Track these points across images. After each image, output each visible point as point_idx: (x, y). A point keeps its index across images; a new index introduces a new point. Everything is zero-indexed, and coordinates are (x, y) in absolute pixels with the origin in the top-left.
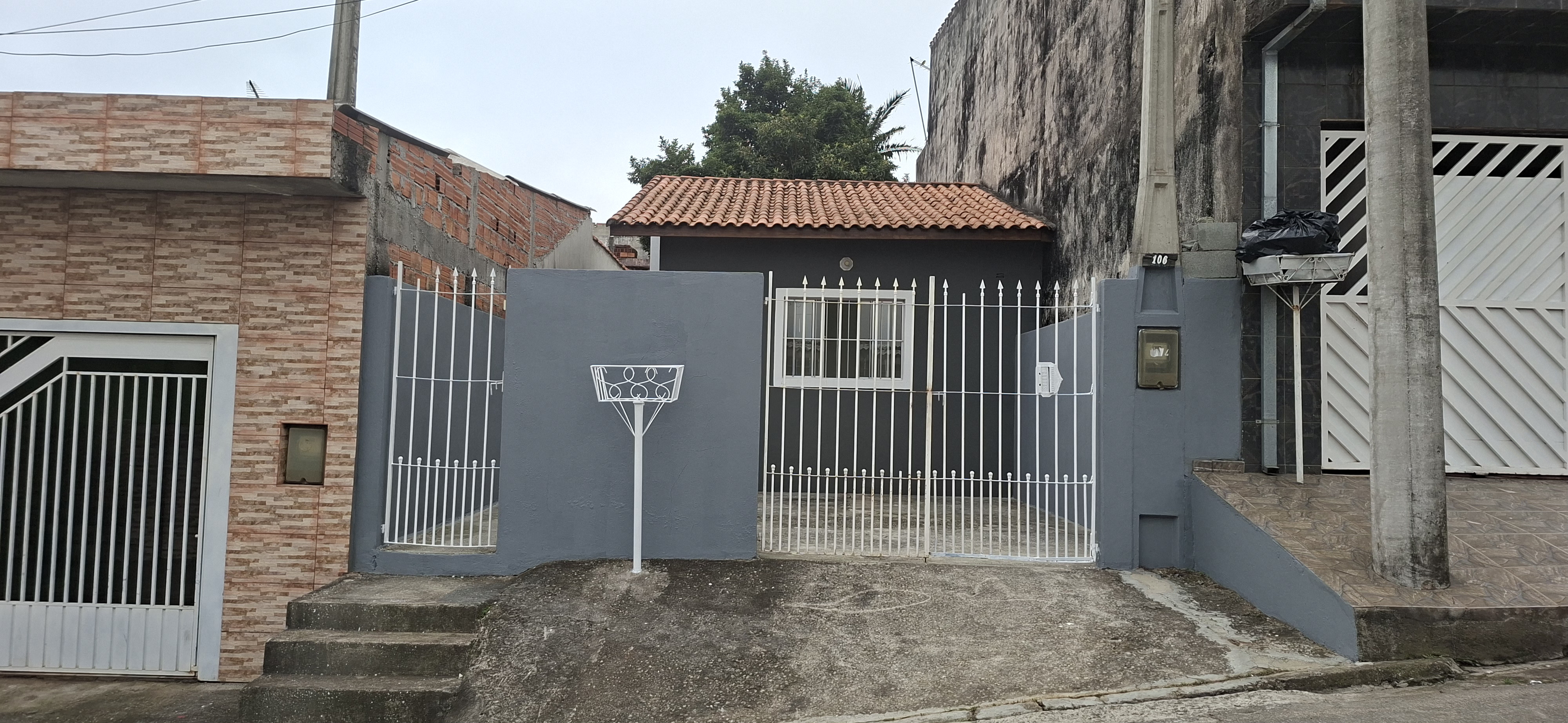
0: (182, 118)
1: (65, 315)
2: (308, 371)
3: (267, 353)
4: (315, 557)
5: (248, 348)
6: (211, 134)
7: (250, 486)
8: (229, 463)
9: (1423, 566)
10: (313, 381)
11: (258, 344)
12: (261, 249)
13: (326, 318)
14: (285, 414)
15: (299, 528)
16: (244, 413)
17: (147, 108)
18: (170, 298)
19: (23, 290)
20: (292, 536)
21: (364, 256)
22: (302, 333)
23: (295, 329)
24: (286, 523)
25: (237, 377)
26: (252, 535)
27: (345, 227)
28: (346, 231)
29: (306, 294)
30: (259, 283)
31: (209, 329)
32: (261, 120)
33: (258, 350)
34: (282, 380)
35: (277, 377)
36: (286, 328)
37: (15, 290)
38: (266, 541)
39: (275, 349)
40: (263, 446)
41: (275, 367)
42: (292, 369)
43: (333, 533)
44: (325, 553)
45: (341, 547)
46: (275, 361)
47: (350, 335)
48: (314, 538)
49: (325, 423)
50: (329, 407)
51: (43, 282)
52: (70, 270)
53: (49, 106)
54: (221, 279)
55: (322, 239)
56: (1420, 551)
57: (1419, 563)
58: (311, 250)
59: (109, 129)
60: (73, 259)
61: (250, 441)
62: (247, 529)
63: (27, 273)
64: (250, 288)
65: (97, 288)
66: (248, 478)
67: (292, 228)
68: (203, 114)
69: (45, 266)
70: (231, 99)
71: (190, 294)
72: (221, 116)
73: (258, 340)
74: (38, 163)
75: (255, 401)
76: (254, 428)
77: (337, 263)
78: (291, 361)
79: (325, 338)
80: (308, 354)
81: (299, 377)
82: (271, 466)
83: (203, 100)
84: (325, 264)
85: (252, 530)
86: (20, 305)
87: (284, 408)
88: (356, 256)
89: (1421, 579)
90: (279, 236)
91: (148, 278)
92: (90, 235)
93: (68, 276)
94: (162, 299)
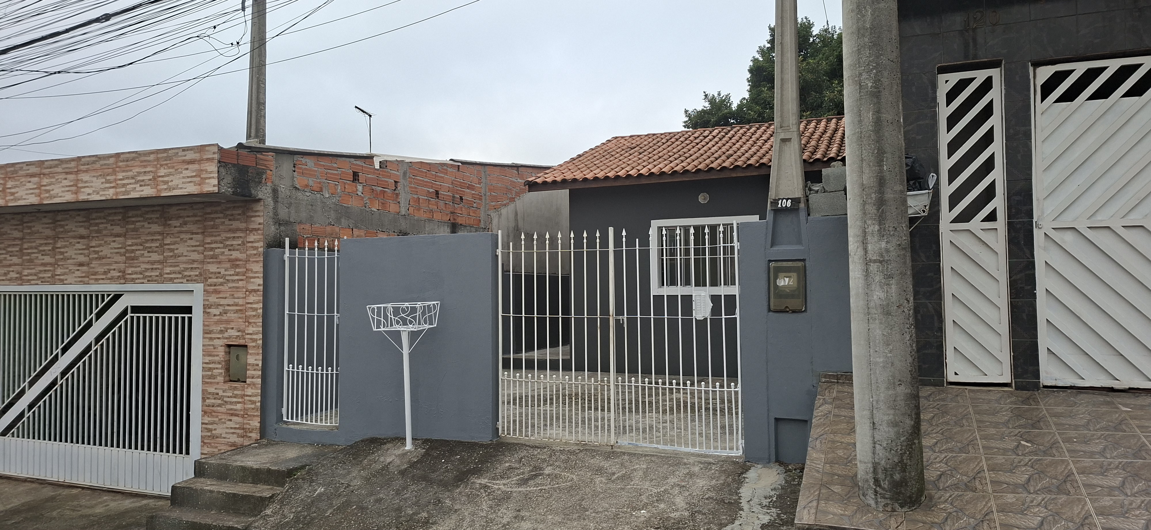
0: (149, 163)
1: (126, 281)
2: (237, 311)
3: (217, 300)
4: (243, 429)
5: (208, 298)
6: (162, 172)
7: (211, 383)
8: (201, 368)
9: (884, 489)
10: (240, 318)
11: (213, 295)
12: (212, 236)
13: (245, 277)
14: (227, 338)
15: (235, 410)
16: (207, 338)
17: (133, 159)
18: (171, 269)
19: (108, 267)
20: (232, 415)
21: (262, 237)
22: (233, 287)
23: (231, 285)
24: (229, 407)
25: (203, 316)
26: (213, 414)
27: (253, 219)
28: (253, 221)
29: (235, 263)
30: (212, 257)
31: (190, 286)
32: (184, 160)
33: (213, 299)
34: (225, 317)
35: (222, 316)
36: (226, 285)
37: (105, 267)
38: (220, 417)
39: (221, 298)
40: (217, 359)
41: (221, 309)
42: (229, 310)
43: (252, 413)
44: (248, 426)
45: (256, 423)
46: (221, 305)
47: (256, 288)
48: (243, 416)
49: (246, 344)
50: (248, 334)
51: (116, 263)
52: (127, 255)
53: (92, 163)
54: (195, 256)
55: (241, 227)
56: (881, 476)
57: (880, 486)
58: (236, 235)
59: (118, 174)
60: (128, 248)
61: (210, 355)
62: (211, 410)
63: (109, 258)
64: (208, 260)
65: (139, 265)
66: (210, 378)
67: (227, 222)
68: (158, 159)
69: (117, 253)
70: (170, 149)
71: (181, 266)
72: (166, 160)
73: (212, 292)
74: (89, 197)
75: (212, 331)
76: (212, 347)
77: (250, 242)
78: (229, 305)
79: (245, 290)
80: (236, 300)
81: (233, 315)
82: (220, 371)
83: (158, 151)
84: (243, 243)
85: (213, 410)
86: (107, 276)
87: (226, 335)
88: (259, 237)
89: (882, 502)
90: (221, 227)
91: (161, 257)
92: (135, 233)
93: (127, 258)
94: (168, 270)
